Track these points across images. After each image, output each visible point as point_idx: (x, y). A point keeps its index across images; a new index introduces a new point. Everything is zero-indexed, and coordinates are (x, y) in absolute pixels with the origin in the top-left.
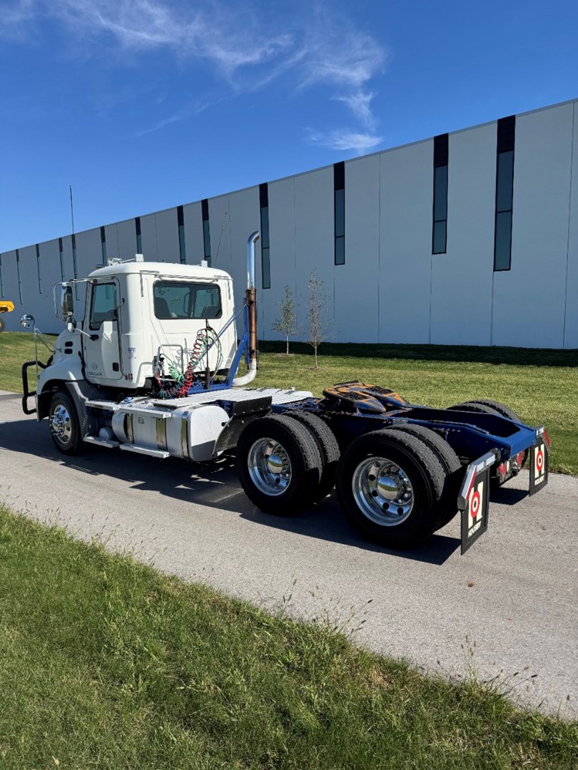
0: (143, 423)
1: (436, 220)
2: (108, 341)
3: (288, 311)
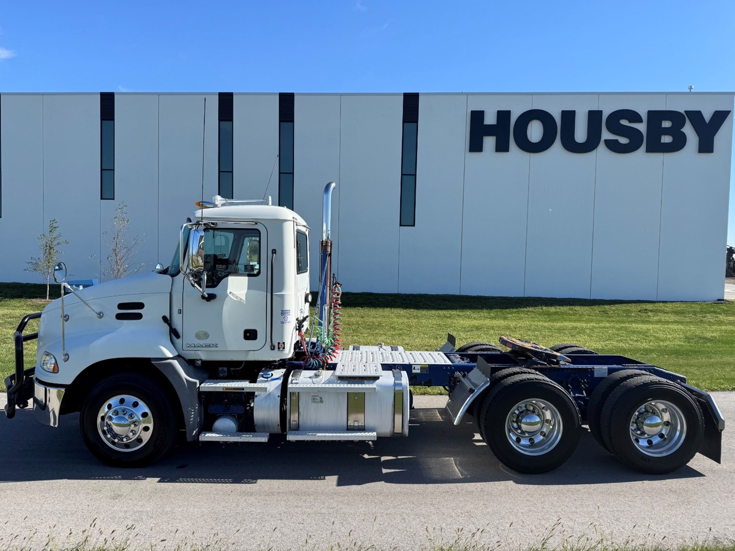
0: (321, 401)
1: (221, 170)
2: (240, 302)
3: (51, 248)
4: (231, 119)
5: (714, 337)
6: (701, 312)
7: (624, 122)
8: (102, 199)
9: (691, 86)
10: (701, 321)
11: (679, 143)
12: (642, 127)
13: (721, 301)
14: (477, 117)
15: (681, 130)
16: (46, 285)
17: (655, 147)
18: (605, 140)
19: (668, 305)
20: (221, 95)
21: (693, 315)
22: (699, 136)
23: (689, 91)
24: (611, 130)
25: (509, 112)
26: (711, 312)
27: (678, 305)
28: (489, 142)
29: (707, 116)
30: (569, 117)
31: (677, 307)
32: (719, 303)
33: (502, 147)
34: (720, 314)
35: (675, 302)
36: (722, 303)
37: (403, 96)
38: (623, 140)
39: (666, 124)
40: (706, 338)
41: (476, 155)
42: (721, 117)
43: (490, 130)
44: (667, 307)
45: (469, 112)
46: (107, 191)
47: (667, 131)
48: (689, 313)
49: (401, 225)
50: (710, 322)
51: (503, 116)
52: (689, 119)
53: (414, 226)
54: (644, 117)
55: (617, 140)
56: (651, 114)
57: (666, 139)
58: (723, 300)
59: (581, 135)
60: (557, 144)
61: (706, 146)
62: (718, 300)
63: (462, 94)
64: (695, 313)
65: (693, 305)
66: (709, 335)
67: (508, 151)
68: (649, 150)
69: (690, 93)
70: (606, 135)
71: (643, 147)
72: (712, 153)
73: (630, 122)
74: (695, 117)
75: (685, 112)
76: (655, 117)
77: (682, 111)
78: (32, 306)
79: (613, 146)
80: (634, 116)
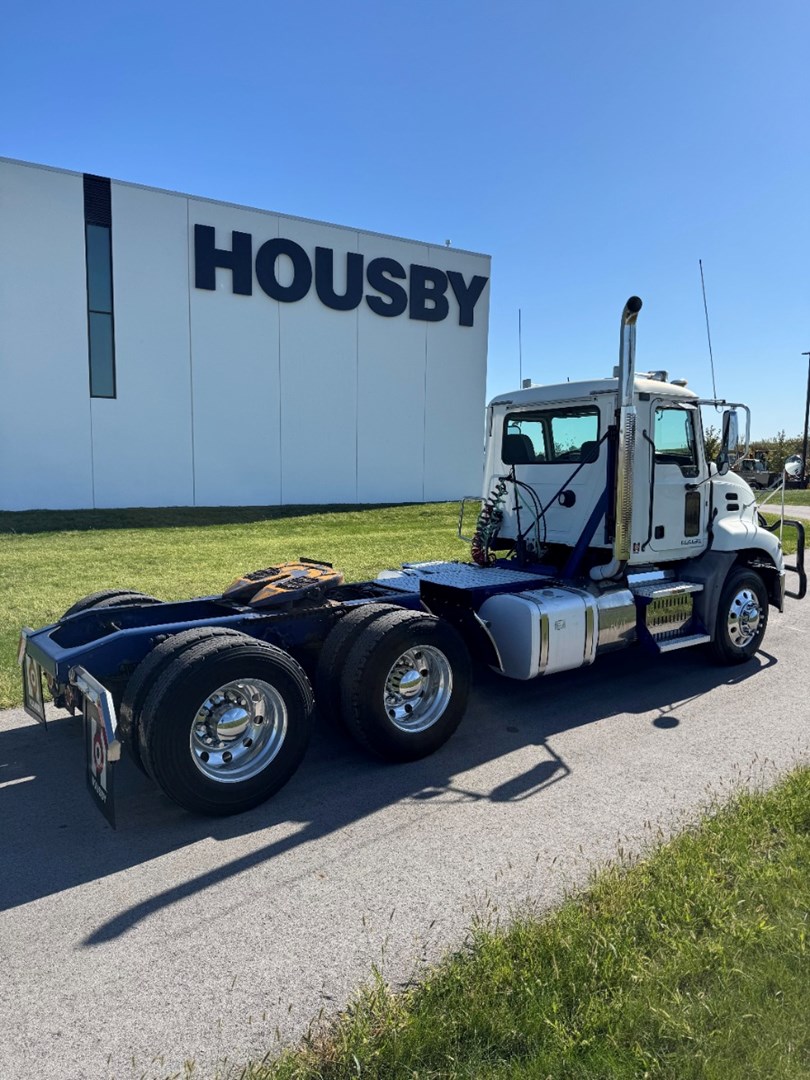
7: (387, 275)
11: (439, 314)
14: (204, 236)
15: (444, 294)
18: (367, 297)
22: (459, 304)
23: (447, 246)
24: (373, 282)
25: (249, 236)
28: (224, 277)
30: (324, 257)
33: (241, 287)
37: (82, 178)
38: (386, 299)
39: (429, 285)
41: (204, 294)
42: (479, 284)
43: (223, 260)
45: (192, 224)
47: (430, 294)
49: (92, 396)
51: (241, 240)
52: (451, 282)
53: (114, 397)
54: (407, 272)
55: (379, 299)
56: (414, 268)
57: (430, 304)
59: (340, 287)
60: (312, 293)
61: (466, 317)
67: (250, 295)
68: (413, 316)
69: (448, 249)
71: (407, 312)
72: (472, 327)
73: (393, 276)
74: (456, 278)
75: (447, 272)
76: (419, 273)
79: (376, 306)
80: (396, 269)
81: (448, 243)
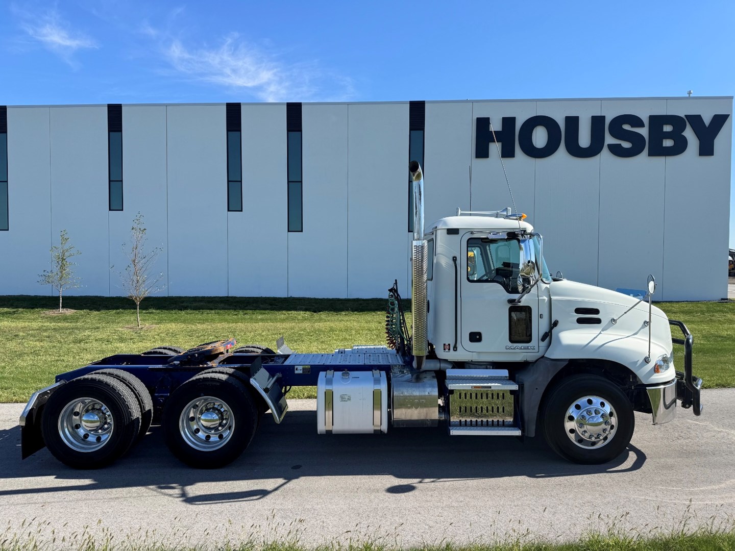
1: (230, 180)
3: (63, 259)
4: (239, 130)
5: (730, 335)
6: (708, 311)
7: (626, 127)
8: (110, 210)
9: (690, 91)
10: (711, 320)
11: (680, 147)
12: (644, 132)
13: (725, 300)
14: (482, 124)
15: (682, 134)
16: (59, 297)
17: (657, 151)
18: (608, 145)
19: (675, 305)
20: (229, 106)
21: (701, 314)
22: (699, 140)
23: (688, 95)
24: (614, 134)
26: (717, 311)
27: (684, 305)
28: (495, 148)
29: (707, 120)
30: (572, 122)
31: (683, 307)
32: (723, 302)
33: (508, 153)
34: (727, 312)
35: (681, 302)
36: (726, 302)
37: (409, 105)
38: (626, 145)
39: (668, 128)
40: (722, 337)
41: (482, 161)
42: (720, 120)
44: (674, 307)
45: (475, 118)
46: (116, 202)
47: (668, 135)
48: (697, 312)
49: (409, 231)
50: (719, 321)
51: (509, 122)
52: (690, 123)
54: (646, 122)
55: (620, 145)
56: (652, 118)
57: (668, 143)
58: (727, 299)
59: (584, 140)
60: (562, 148)
61: (706, 149)
62: (722, 299)
63: (467, 101)
64: (703, 312)
65: (699, 305)
66: (725, 333)
67: (514, 157)
68: (651, 154)
69: (689, 98)
70: (609, 140)
71: (646, 151)
72: (713, 156)
73: (632, 126)
74: (695, 121)
75: (686, 116)
76: (657, 121)
77: (682, 115)
78: (47, 318)
79: (617, 151)
80: (635, 121)
81: (690, 93)
